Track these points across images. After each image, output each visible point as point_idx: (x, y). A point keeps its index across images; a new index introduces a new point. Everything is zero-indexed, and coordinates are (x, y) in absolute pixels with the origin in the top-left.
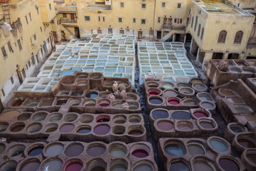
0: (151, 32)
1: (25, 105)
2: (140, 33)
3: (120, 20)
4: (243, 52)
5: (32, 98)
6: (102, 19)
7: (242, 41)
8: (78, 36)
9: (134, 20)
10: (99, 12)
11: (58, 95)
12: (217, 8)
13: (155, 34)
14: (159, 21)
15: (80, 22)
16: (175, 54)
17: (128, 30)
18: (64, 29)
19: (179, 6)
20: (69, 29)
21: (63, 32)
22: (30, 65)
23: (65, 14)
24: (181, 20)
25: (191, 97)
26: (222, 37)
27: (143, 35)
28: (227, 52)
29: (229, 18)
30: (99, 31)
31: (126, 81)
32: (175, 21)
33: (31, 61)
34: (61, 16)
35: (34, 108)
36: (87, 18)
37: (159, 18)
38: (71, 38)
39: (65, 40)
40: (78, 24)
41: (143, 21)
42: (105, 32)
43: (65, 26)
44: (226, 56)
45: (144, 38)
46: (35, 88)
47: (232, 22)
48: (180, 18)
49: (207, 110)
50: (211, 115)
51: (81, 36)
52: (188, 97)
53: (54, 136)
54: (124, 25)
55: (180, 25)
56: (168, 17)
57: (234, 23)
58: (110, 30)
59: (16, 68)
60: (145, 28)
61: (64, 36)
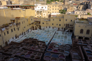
0: (62, 28)
1: (12, 45)
2: (59, 28)
3: (53, 24)
4: (90, 38)
5: (15, 44)
6: (47, 24)
7: (90, 34)
8: (40, 28)
9: (57, 24)
10: (47, 22)
11: (22, 44)
12: (82, 22)
13: (64, 29)
14: (65, 25)
15: (41, 24)
16: (67, 36)
17: (55, 27)
18: (36, 26)
19: (71, 21)
20: (38, 26)
21: (36, 27)
22: (21, 35)
23: (37, 22)
24: (72, 25)
25: (62, 50)
26: (82, 31)
27: (60, 29)
28: (84, 37)
29: (84, 25)
30: (46, 27)
31: (44, 42)
32: (70, 26)
33: (22, 34)
34: (36, 22)
35: (14, 46)
36: (43, 23)
37: (65, 24)
38: (38, 29)
39: (36, 29)
40: (40, 25)
41: (60, 25)
42: (48, 28)
43: (37, 25)
44: (84, 38)
45: (60, 30)
46: (18, 41)
47: (85, 26)
48: (72, 24)
49: (65, 56)
50: (65, 57)
51: (41, 28)
52: (61, 50)
53: (14, 55)
54: (54, 26)
55: (72, 27)
56: (68, 24)
57: (86, 27)
58: (50, 27)
59: (15, 35)
60: (60, 27)
61: (36, 28)
